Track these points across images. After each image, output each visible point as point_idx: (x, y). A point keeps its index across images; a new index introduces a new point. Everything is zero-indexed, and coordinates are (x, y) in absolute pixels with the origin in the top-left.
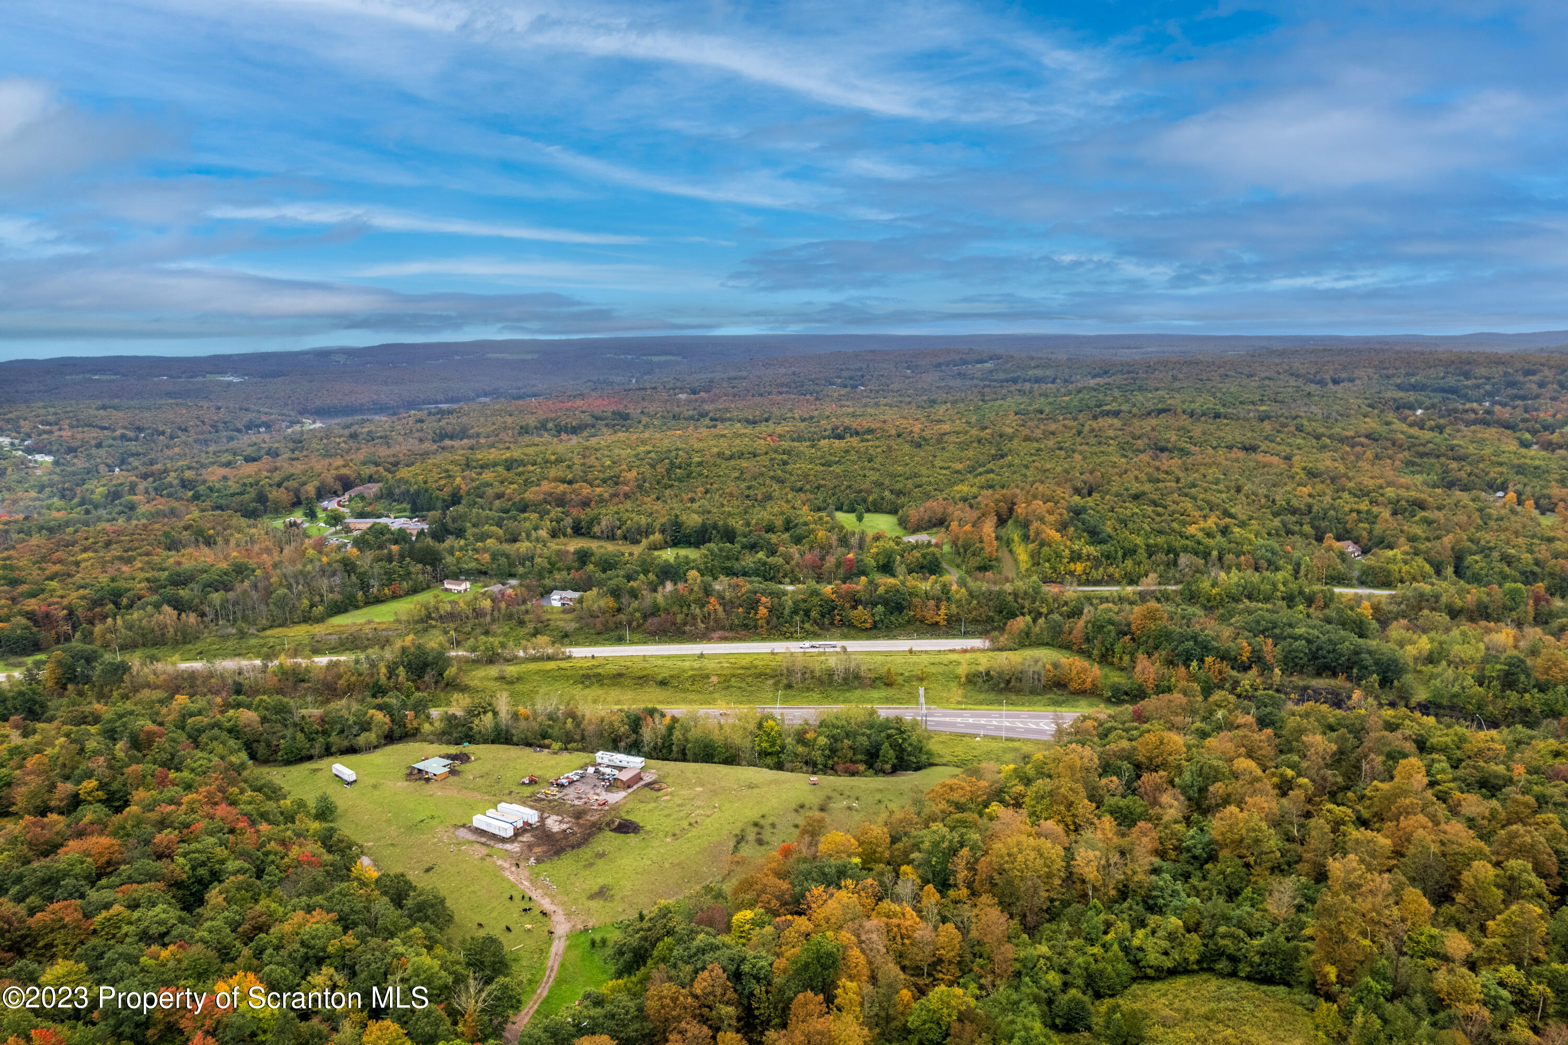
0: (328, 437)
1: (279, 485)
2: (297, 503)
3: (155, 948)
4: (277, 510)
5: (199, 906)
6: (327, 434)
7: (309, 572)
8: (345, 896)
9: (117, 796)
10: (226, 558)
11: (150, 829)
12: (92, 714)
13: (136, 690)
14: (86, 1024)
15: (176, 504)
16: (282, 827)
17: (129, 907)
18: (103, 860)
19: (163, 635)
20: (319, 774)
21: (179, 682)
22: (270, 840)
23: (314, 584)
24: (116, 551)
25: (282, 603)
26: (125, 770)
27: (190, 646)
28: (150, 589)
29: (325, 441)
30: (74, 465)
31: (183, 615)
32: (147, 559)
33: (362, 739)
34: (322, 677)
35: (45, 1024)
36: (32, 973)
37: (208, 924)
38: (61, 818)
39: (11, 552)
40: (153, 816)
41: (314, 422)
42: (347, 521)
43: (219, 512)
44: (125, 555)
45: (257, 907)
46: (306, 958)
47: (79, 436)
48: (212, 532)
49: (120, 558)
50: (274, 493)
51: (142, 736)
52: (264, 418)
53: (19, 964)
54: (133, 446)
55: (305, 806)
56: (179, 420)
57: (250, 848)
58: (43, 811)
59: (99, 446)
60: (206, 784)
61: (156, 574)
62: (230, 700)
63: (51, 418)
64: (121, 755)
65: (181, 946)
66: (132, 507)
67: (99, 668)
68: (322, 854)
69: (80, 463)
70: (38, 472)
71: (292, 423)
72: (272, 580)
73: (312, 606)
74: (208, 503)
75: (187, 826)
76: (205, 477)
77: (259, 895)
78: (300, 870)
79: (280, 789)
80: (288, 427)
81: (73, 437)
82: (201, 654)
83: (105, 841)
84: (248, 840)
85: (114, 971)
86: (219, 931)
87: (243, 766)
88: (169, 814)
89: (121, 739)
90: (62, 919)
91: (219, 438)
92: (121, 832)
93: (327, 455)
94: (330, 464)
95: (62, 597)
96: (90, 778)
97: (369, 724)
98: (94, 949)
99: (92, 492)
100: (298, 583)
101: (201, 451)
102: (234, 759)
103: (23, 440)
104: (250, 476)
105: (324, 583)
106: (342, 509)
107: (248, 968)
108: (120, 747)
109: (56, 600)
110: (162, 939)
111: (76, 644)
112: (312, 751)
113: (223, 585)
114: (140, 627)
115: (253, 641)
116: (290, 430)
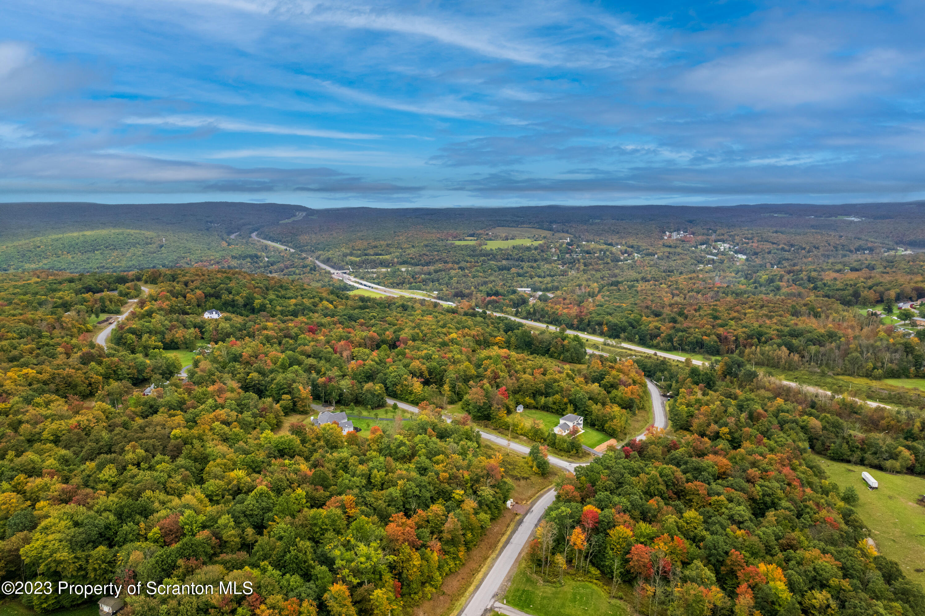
0: (914, 261)
1: (870, 288)
2: (880, 301)
3: (735, 527)
4: (865, 304)
5: (762, 517)
6: (914, 259)
7: (878, 347)
8: (850, 556)
9: (736, 441)
10: (824, 327)
11: (747, 465)
12: (735, 394)
13: (758, 389)
14: (697, 546)
15: (803, 291)
16: (819, 495)
17: (728, 500)
18: (722, 470)
19: (778, 362)
20: (852, 473)
21: (781, 391)
22: (810, 500)
23: (879, 354)
24: (765, 311)
25: (854, 361)
26: (743, 429)
27: (791, 373)
28: (778, 335)
29: (911, 263)
30: (755, 262)
31: (792, 354)
32: (779, 318)
33: (889, 464)
34: (870, 414)
35: (680, 536)
36: (681, 509)
37: (764, 529)
38: (709, 441)
39: (718, 303)
40: (751, 458)
41: (906, 250)
42: (915, 318)
43: (826, 299)
44: (769, 314)
45: (793, 534)
46: (814, 579)
47: (761, 247)
48: (819, 310)
49: (766, 316)
50: (866, 292)
51: (755, 414)
52: (870, 245)
53: (677, 502)
54: (786, 255)
55: (837, 489)
56: (815, 242)
57: (797, 499)
58: (703, 435)
59: (769, 253)
60: (781, 453)
61: (783, 328)
62: (807, 410)
63: (750, 236)
64: (743, 420)
65: (747, 533)
66: (778, 289)
67: (743, 371)
68: (841, 522)
69: (758, 261)
70: (738, 264)
71: (889, 249)
72: (851, 346)
73: (874, 368)
74: (821, 293)
75: (766, 471)
76: (823, 277)
77: (796, 528)
78: (824, 525)
79: (824, 472)
80: (885, 252)
81: (758, 247)
82: (796, 379)
83: (725, 461)
84: (797, 493)
85: (714, 528)
86: (769, 536)
87: (804, 450)
88: (759, 461)
89: (745, 412)
90: (698, 491)
91: (837, 254)
92: (734, 460)
93: (911, 272)
94: (911, 279)
95: (735, 330)
96: (726, 426)
97: (897, 455)
98: (708, 512)
99: (761, 277)
100: (868, 352)
101: (824, 261)
102: (800, 444)
103: (735, 246)
104: (852, 280)
105: (887, 356)
106: (913, 310)
107: (779, 565)
108: (743, 415)
109: (731, 331)
110: (740, 524)
111: (735, 356)
112: (851, 458)
113: (818, 342)
114: (768, 355)
115: (829, 380)
116: (886, 254)
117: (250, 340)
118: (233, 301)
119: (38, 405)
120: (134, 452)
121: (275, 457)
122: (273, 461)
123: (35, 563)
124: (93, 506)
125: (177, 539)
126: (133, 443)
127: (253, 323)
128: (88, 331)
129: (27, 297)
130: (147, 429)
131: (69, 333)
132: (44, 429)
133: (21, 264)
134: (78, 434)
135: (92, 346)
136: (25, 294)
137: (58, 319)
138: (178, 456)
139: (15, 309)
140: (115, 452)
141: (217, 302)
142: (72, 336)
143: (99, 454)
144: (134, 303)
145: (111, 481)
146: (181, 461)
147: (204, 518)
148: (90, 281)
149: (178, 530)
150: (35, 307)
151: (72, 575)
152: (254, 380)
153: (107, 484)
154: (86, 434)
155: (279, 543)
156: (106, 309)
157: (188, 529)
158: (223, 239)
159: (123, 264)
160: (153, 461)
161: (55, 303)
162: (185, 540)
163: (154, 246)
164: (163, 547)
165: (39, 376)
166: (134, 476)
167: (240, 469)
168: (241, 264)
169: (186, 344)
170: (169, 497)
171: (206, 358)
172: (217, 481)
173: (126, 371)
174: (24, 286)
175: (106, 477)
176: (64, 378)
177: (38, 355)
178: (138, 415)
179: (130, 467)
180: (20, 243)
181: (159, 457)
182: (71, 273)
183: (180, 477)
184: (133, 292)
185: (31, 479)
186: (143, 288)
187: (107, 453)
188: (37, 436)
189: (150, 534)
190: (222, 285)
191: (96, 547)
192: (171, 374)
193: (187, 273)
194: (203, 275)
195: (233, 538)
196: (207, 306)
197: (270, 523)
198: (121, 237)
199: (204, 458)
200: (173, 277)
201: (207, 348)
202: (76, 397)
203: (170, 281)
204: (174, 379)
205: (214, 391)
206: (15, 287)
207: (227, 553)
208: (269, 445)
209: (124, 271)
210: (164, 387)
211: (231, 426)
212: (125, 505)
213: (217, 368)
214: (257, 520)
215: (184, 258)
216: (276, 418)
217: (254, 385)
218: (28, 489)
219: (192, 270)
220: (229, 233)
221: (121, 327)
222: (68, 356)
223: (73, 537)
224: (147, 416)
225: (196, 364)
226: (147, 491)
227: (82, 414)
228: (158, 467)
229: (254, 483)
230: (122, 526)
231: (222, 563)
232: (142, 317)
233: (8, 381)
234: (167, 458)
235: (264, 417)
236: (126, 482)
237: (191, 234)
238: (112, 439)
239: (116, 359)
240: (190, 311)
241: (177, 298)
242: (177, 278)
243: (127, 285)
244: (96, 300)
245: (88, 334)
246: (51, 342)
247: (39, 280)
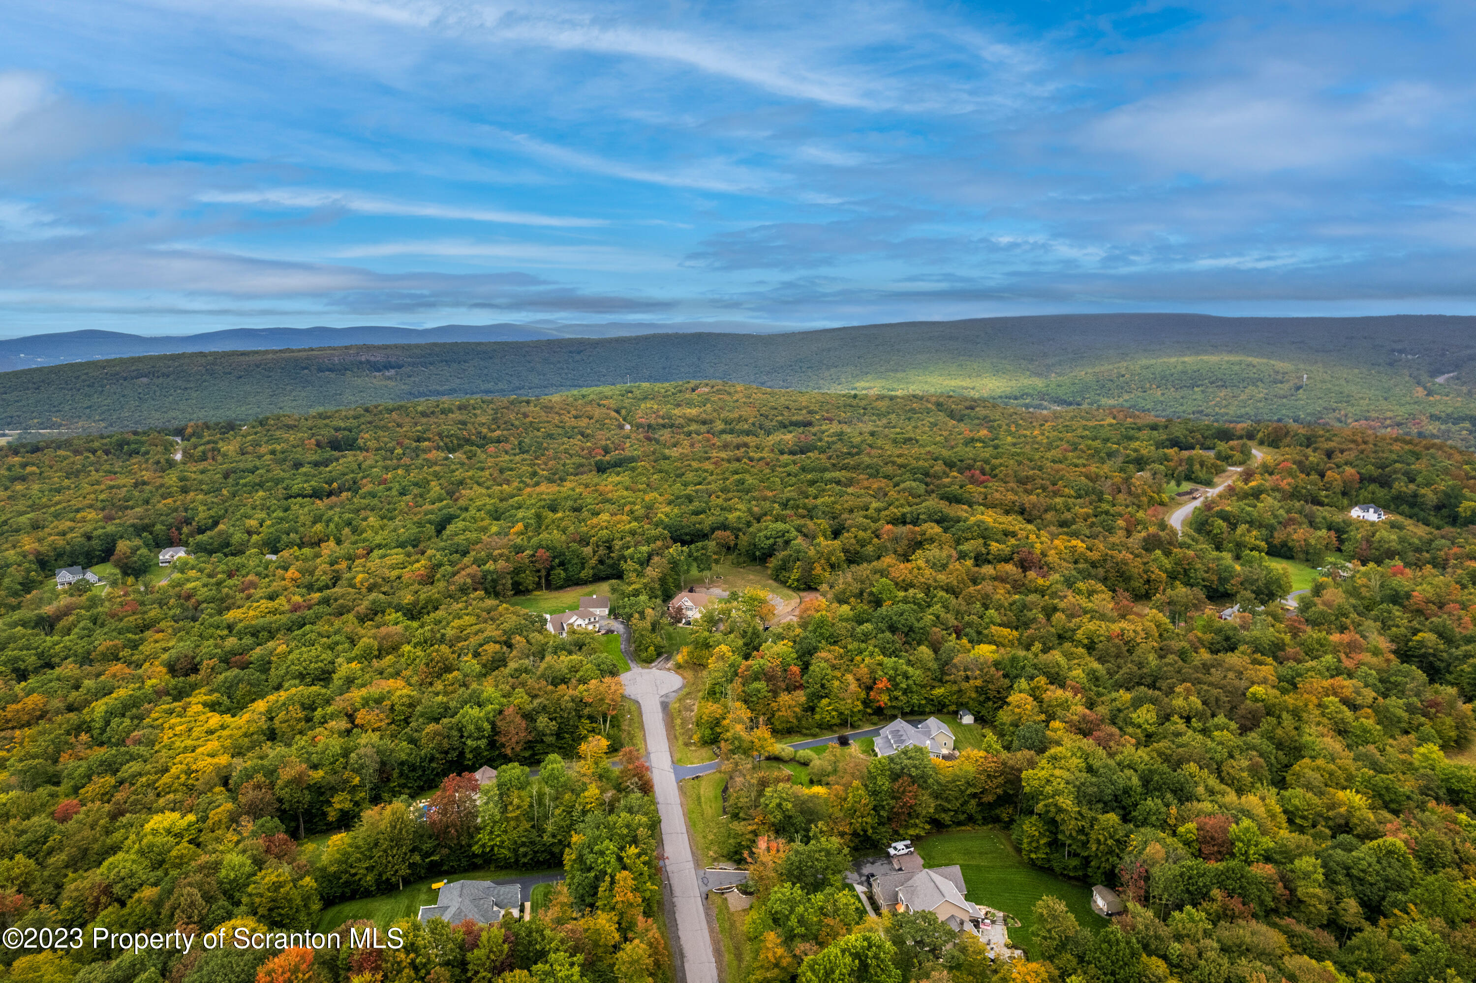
117: (1434, 571)
118: (1415, 495)
119: (1079, 592)
120: (1186, 699)
121: (1438, 799)
122: (1432, 804)
123: (1035, 796)
124: (1115, 754)
125: (1220, 856)
126: (1189, 684)
127: (1448, 543)
128: (1162, 504)
129: (1097, 444)
130: (1213, 670)
131: (1136, 502)
132: (1079, 627)
133: (1097, 398)
134: (1118, 647)
135: (1163, 526)
136: (1094, 439)
137: (1127, 480)
138: (1251, 729)
139: (1079, 457)
140: (1159, 689)
141: (1381, 493)
142: (1139, 506)
143: (1139, 684)
144: (1236, 472)
145: (1145, 729)
146: (1253, 737)
147: (1272, 845)
148: (1178, 431)
149: (1224, 842)
150: (1102, 458)
151: (1071, 834)
152: (1426, 647)
153: (1139, 731)
154: (1128, 651)
155: (1406, 957)
156: (1193, 476)
157: (1240, 849)
158: (1418, 383)
159: (1232, 410)
160: (1210, 723)
161: (1128, 456)
162: (1233, 863)
163: (1286, 386)
164: (1196, 857)
165: (1089, 553)
166: (1179, 734)
167: (1357, 792)
168: (1449, 431)
169: (1307, 553)
170: (1223, 786)
171: (1338, 585)
172: (1309, 795)
173: (1201, 574)
174: (1095, 427)
175: (1141, 721)
176: (1117, 564)
177: (1092, 525)
178: (1204, 646)
179: (1176, 718)
180: (1103, 368)
181: (1221, 719)
182: (1157, 416)
183: (1247, 763)
184: (1237, 456)
185: (1052, 687)
186: (1254, 451)
187: (1149, 687)
188: (1070, 633)
189: (1181, 830)
190: (1398, 465)
191: (1107, 812)
192: (1271, 596)
193: (1335, 435)
194: (1365, 443)
195: (1314, 901)
196: (1361, 497)
197: (1396, 911)
198: (1236, 368)
199: (1295, 748)
200: (1308, 439)
201: (1343, 568)
202: (1126, 594)
203: (1301, 445)
204: (1273, 606)
205: (1341, 644)
206: (1085, 428)
207: (1299, 922)
208: (1430, 772)
209: (1231, 422)
210: (1254, 613)
211: (1358, 713)
212: (1156, 770)
213: (1354, 607)
214: (1374, 894)
215: (1334, 410)
216: (1457, 728)
217: (1424, 656)
218: (1046, 699)
219: (1347, 432)
220: (1435, 373)
221: (1208, 506)
222: (1129, 533)
223: (1083, 784)
224: (1217, 652)
225: (1318, 590)
226: (1192, 764)
227: (1129, 621)
228: (1216, 733)
229: (1381, 828)
230: (1146, 799)
231: (1285, 933)
232: (1245, 496)
233: (1053, 552)
234: (1233, 725)
235: (1431, 719)
236: (1165, 737)
237: (1356, 371)
238: (1160, 669)
239: (1190, 553)
240: (1326, 501)
241: (1308, 475)
242: (1315, 442)
243: (1231, 443)
244: (1181, 460)
245: (1160, 509)
246: (1112, 510)
247: (1114, 422)
